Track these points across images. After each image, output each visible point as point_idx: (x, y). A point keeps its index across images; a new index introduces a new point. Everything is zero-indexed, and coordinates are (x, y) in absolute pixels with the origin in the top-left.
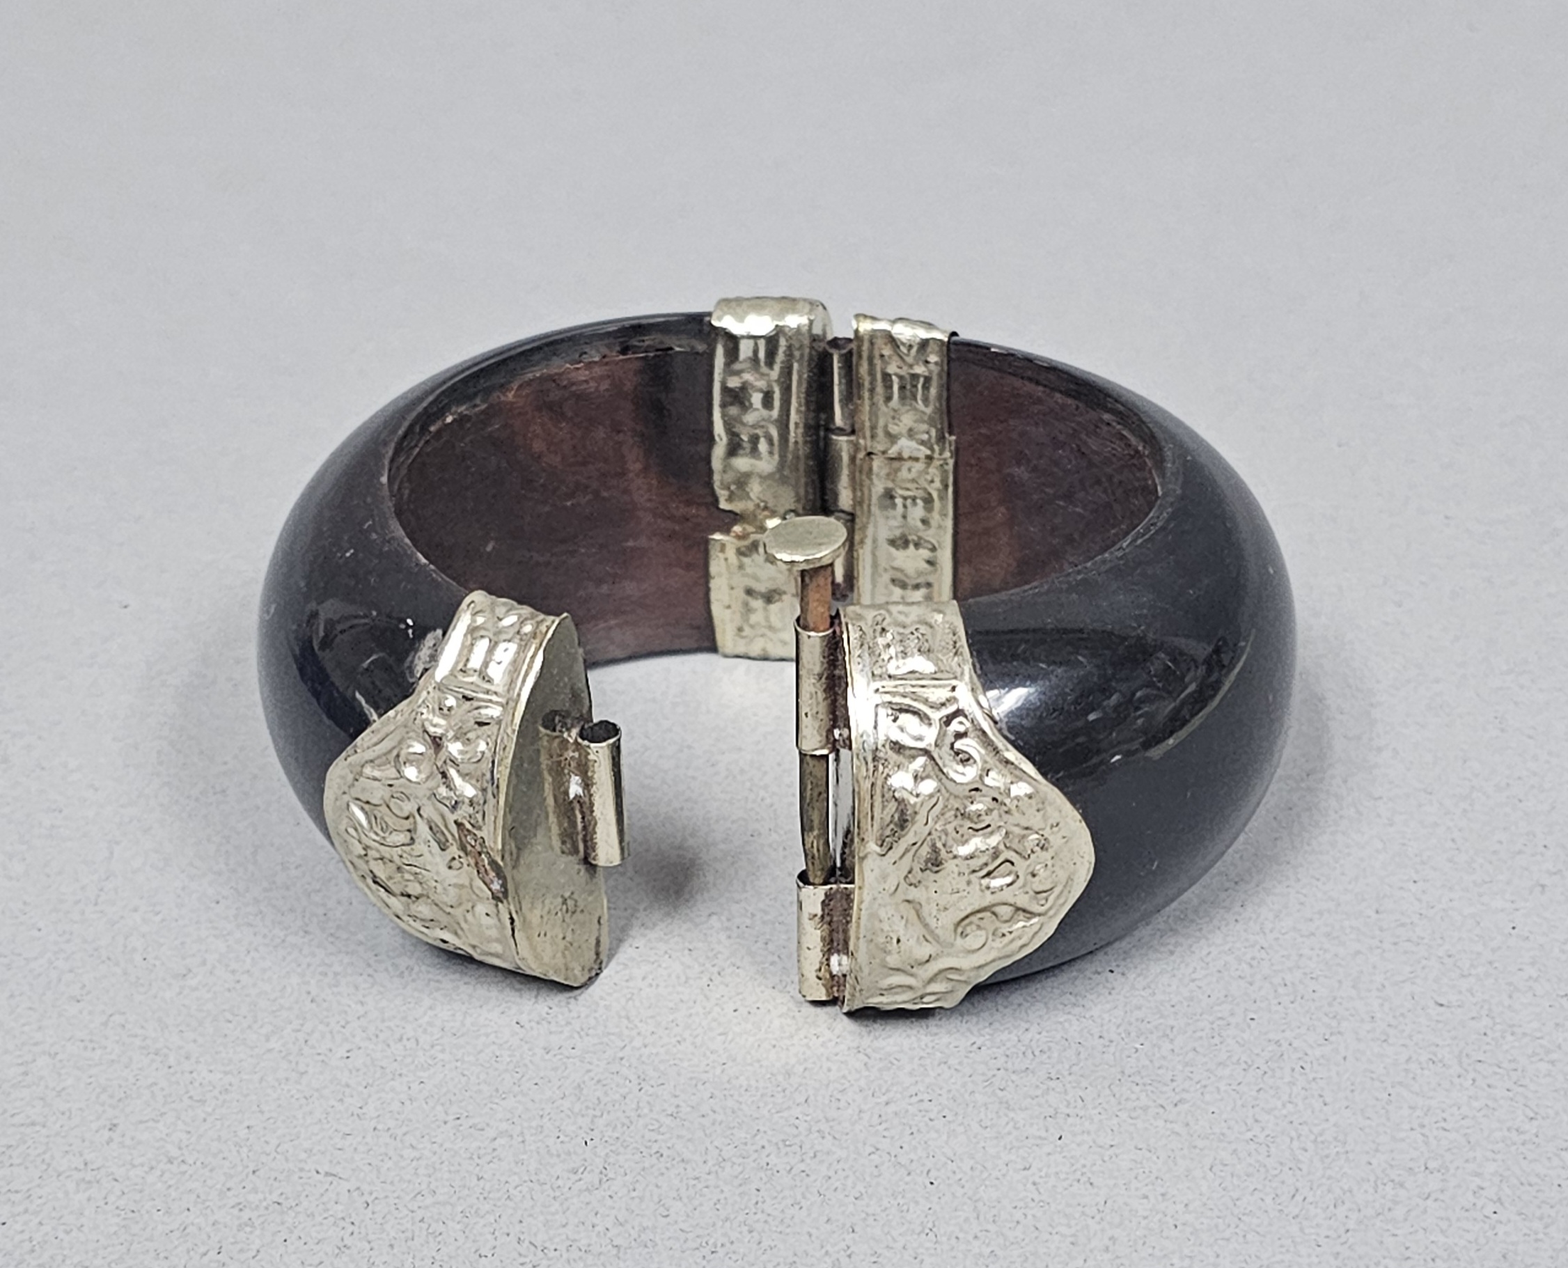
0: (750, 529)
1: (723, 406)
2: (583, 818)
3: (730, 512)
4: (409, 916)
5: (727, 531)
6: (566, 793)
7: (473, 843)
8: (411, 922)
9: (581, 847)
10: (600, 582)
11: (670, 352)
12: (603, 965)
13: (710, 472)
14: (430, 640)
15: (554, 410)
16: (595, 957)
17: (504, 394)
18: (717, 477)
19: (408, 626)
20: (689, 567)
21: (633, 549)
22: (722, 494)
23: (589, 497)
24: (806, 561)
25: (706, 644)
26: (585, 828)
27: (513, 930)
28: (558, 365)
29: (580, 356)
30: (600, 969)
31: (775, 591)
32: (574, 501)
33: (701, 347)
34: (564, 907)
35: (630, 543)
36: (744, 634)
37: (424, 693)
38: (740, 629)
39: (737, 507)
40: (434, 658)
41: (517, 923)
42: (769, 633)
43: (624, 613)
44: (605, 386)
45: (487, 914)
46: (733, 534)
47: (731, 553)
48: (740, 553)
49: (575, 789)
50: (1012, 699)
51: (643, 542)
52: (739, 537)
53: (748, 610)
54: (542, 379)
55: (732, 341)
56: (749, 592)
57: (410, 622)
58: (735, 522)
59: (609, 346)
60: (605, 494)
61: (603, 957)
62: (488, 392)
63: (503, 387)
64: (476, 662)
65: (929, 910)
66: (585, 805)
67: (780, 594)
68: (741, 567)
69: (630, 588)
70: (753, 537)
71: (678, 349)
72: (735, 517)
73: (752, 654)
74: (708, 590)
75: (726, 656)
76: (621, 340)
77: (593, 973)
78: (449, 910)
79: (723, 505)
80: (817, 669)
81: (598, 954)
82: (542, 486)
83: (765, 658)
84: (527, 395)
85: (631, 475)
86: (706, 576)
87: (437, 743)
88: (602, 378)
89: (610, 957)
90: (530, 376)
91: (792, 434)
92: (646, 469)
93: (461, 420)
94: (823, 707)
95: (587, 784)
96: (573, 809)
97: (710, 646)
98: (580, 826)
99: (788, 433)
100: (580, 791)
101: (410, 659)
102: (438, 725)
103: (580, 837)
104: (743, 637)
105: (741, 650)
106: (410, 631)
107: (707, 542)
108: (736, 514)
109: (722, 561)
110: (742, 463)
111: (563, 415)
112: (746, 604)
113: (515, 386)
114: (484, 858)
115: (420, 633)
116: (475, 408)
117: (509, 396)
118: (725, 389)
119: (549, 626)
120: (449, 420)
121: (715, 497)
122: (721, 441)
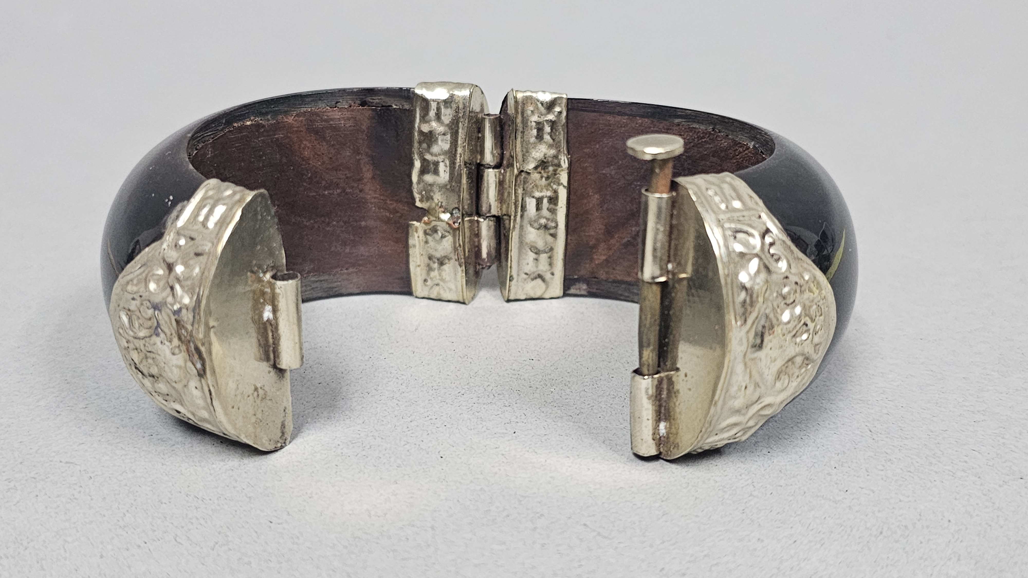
0: (432, 218)
1: (420, 143)
2: (273, 335)
3: (422, 208)
4: (156, 392)
5: (419, 220)
6: (261, 316)
7: (186, 335)
8: (157, 397)
9: (272, 356)
10: (344, 244)
11: (390, 108)
12: (287, 442)
13: (411, 182)
14: (179, 207)
15: (319, 133)
16: (280, 434)
17: (287, 118)
18: (415, 185)
19: (169, 200)
20: (397, 241)
21: (366, 227)
22: (417, 196)
23: (339, 191)
25: (406, 290)
26: (274, 343)
27: (211, 399)
28: (322, 106)
29: (336, 103)
30: (285, 443)
31: (445, 257)
32: (331, 192)
33: (407, 107)
34: (256, 393)
35: (363, 223)
36: (428, 283)
37: (169, 237)
38: (425, 281)
39: (425, 205)
40: (178, 217)
41: (213, 394)
42: (441, 283)
43: (359, 265)
44: (350, 124)
45: (196, 388)
46: (423, 221)
47: (421, 233)
48: (426, 233)
49: (267, 314)
51: (371, 223)
52: (426, 223)
53: (430, 269)
54: (313, 113)
55: (426, 102)
56: (430, 258)
57: (171, 198)
58: (424, 215)
59: (353, 100)
60: (348, 190)
61: (288, 436)
62: (276, 114)
63: (286, 113)
64: (201, 217)
66: (273, 325)
67: (449, 259)
68: (427, 242)
69: (362, 250)
70: (434, 223)
71: (395, 107)
72: (425, 212)
73: (432, 296)
74: (408, 255)
75: (416, 297)
76: (361, 97)
77: (279, 445)
78: (174, 384)
79: (418, 204)
81: (283, 433)
82: (309, 178)
83: (440, 300)
84: (302, 121)
85: (366, 180)
86: (406, 247)
87: (170, 267)
88: (349, 119)
89: (293, 437)
90: (303, 110)
91: (458, 160)
92: (373, 178)
93: (258, 126)
95: (274, 310)
96: (266, 329)
97: (407, 291)
98: (271, 341)
99: (456, 159)
100: (271, 316)
101: (165, 218)
102: (172, 255)
103: (272, 349)
104: (426, 285)
105: (425, 294)
106: (170, 203)
107: (408, 226)
108: (425, 210)
109: (416, 238)
110: (429, 178)
111: (324, 138)
112: (428, 265)
113: (295, 113)
114: (192, 345)
115: (175, 203)
116: (267, 121)
117: (290, 120)
118: (421, 133)
119: (249, 196)
120: (248, 123)
121: (413, 199)
122: (417, 164)
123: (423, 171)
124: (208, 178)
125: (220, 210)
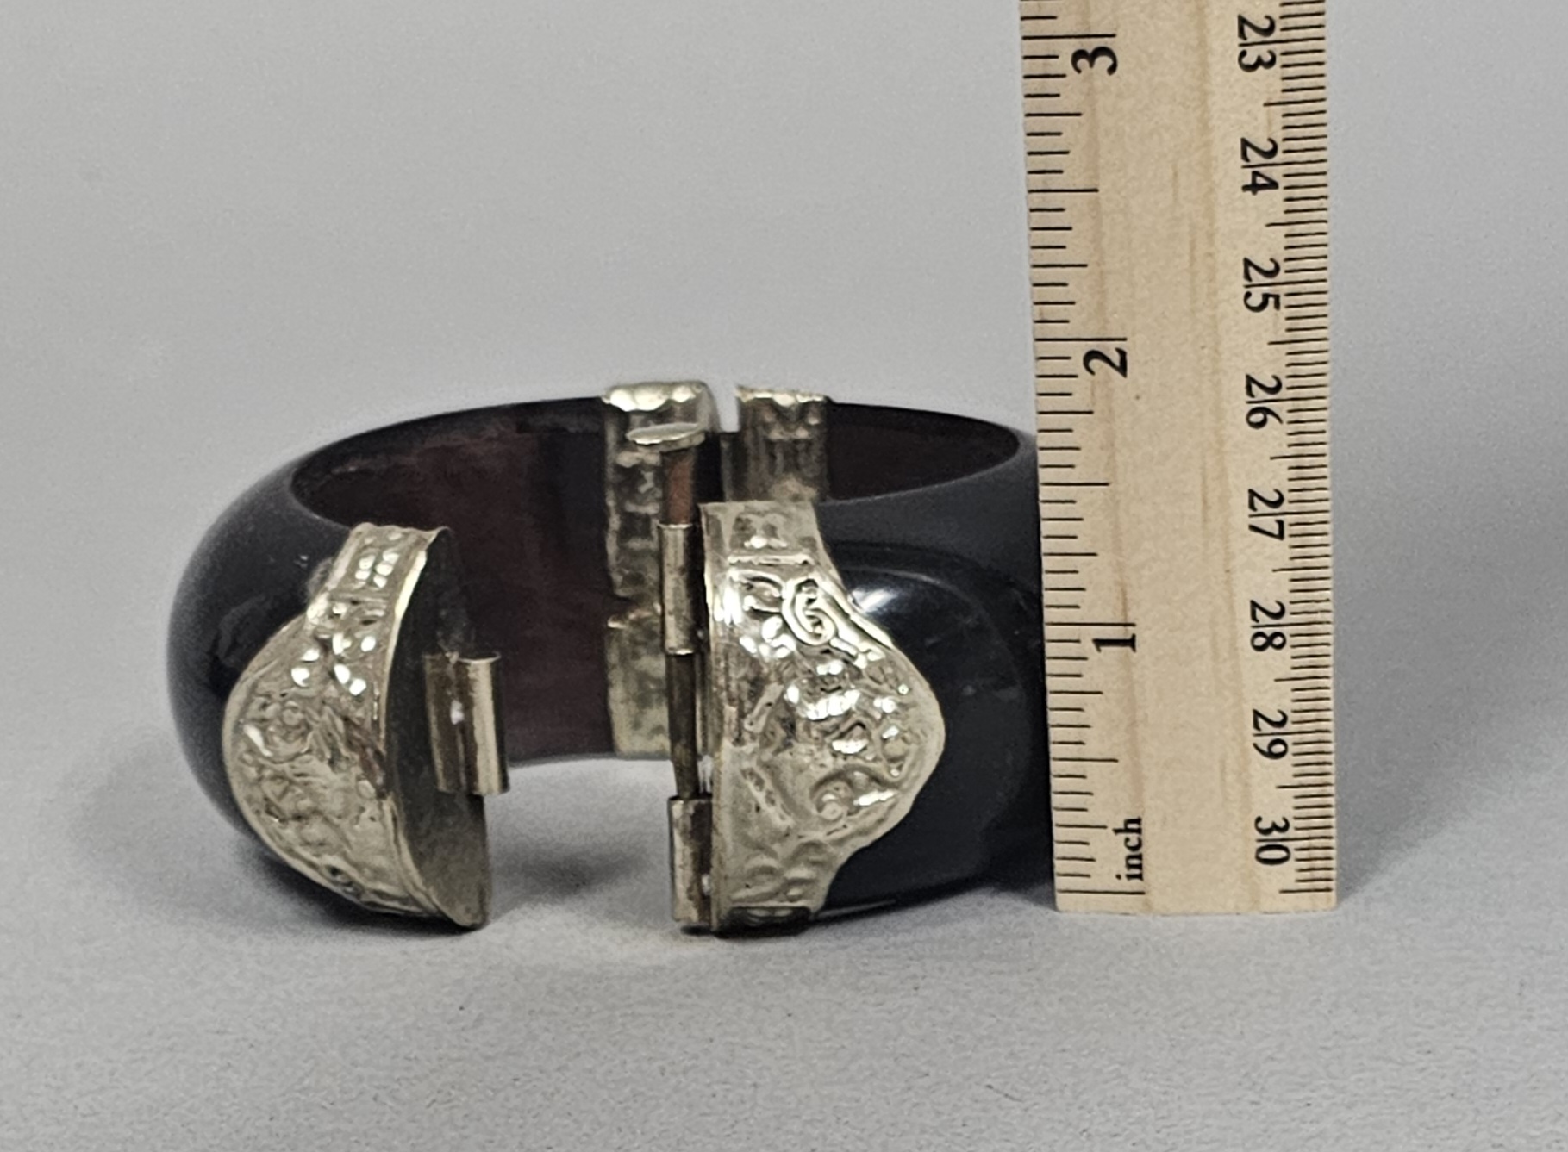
0: (644, 614)
1: (617, 487)
2: (465, 746)
3: (625, 598)
5: (620, 616)
6: (448, 719)
7: (358, 737)
9: (463, 779)
11: (564, 433)
13: (605, 556)
14: (321, 568)
16: (479, 909)
17: (405, 458)
18: (612, 560)
19: (302, 561)
20: (586, 659)
22: (617, 578)
24: (664, 443)
25: (606, 746)
26: (467, 759)
28: (457, 438)
29: (480, 431)
30: (485, 919)
33: (593, 427)
37: (318, 607)
39: (630, 591)
44: (501, 463)
46: (627, 622)
47: (625, 642)
48: (633, 641)
49: (456, 715)
50: (877, 599)
52: (633, 623)
54: (442, 450)
55: (623, 417)
57: (304, 558)
58: (630, 608)
59: (505, 424)
62: (389, 451)
63: (405, 452)
64: (362, 575)
65: (787, 772)
66: (466, 728)
68: (635, 657)
71: (572, 430)
72: (630, 603)
75: (623, 757)
76: (518, 418)
77: (478, 921)
79: (619, 591)
80: (681, 562)
84: (428, 464)
87: (325, 645)
88: (500, 455)
93: (363, 473)
94: (685, 605)
95: (468, 706)
96: (455, 738)
97: (608, 747)
98: (462, 756)
100: (461, 717)
103: (462, 769)
106: (305, 565)
107: (603, 631)
108: (631, 600)
109: (617, 651)
110: (635, 544)
114: (369, 751)
115: (312, 565)
116: (379, 464)
117: (411, 460)
118: (620, 469)
119: (432, 535)
120: (352, 469)
121: (610, 582)
122: (615, 522)
123: (626, 533)
124: (352, 524)
125: (391, 557)
